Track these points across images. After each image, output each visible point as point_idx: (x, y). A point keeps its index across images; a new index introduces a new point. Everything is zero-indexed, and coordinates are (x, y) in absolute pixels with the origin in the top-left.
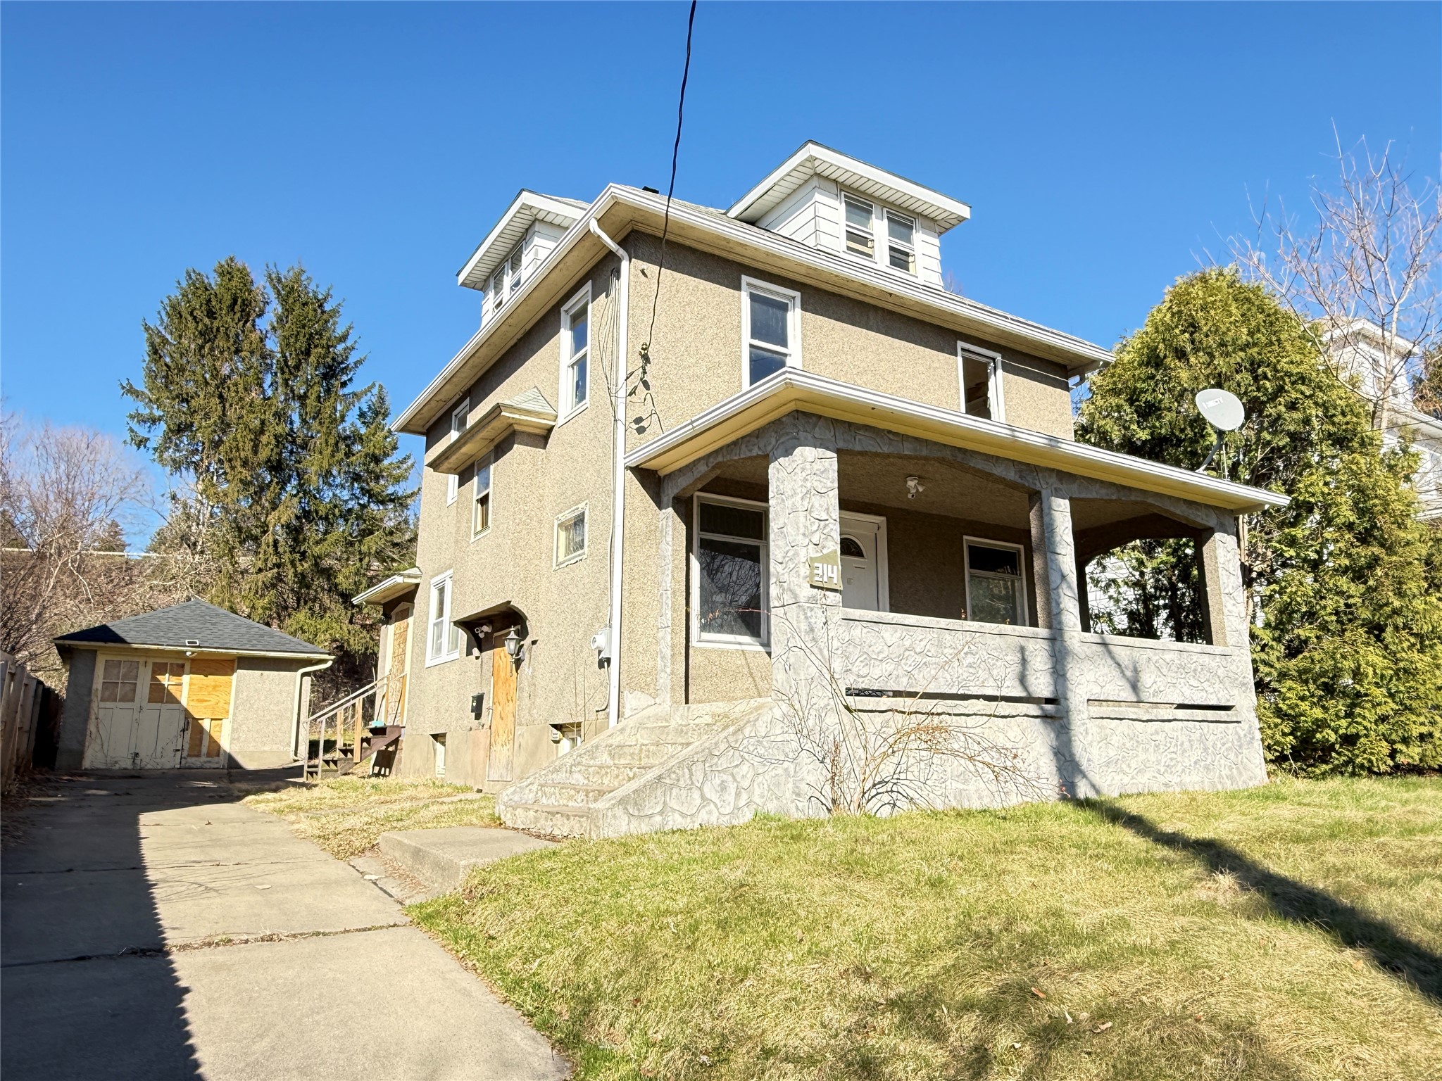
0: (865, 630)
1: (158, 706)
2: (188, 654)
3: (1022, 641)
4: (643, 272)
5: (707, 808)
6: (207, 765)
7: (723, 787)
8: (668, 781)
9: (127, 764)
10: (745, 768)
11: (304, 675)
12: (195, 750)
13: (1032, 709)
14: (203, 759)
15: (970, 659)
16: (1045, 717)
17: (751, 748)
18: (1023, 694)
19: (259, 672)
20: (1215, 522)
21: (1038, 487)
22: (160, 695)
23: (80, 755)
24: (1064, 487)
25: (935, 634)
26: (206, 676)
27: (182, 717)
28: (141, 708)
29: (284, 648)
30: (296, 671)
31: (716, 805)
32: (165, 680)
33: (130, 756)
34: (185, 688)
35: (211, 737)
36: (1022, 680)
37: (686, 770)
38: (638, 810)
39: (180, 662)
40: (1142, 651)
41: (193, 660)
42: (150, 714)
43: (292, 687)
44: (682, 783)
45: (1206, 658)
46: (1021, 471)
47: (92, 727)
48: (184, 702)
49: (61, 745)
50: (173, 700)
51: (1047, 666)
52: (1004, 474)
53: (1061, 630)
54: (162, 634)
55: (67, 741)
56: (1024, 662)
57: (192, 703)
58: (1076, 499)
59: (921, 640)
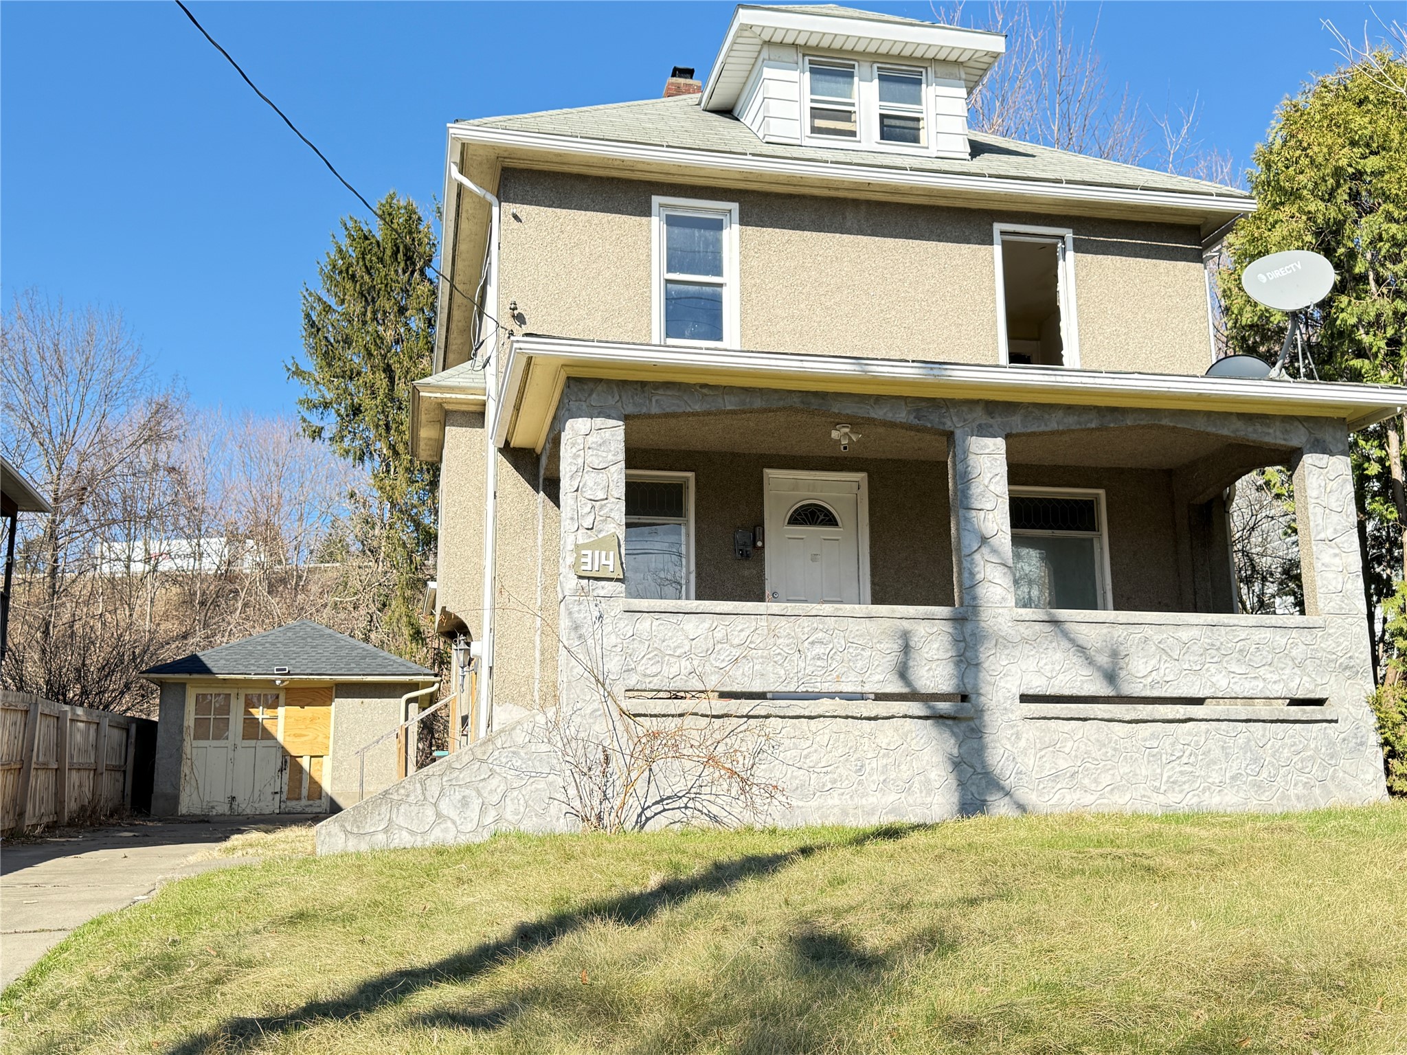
0: (656, 623)
1: (253, 742)
2: (278, 682)
3: (906, 624)
4: (516, 217)
5: (442, 826)
6: (308, 810)
7: (465, 802)
8: (395, 797)
9: (223, 808)
10: (494, 782)
11: (409, 701)
12: (295, 794)
13: (915, 708)
14: (304, 802)
15: (818, 649)
16: (938, 718)
17: (504, 760)
18: (905, 690)
19: (360, 700)
20: (1304, 439)
21: (948, 426)
22: (255, 730)
23: (175, 799)
24: (997, 421)
25: (763, 622)
26: (302, 707)
27: (279, 755)
28: (235, 746)
29: (384, 671)
30: (400, 697)
31: (454, 823)
32: (259, 713)
33: (227, 800)
34: (281, 721)
35: (311, 777)
36: (903, 673)
37: (418, 785)
38: (358, 827)
39: (275, 692)
40: (1131, 629)
41: (287, 689)
42: (247, 751)
43: (397, 716)
44: (412, 799)
45: (1268, 633)
46: (918, 410)
47: (186, 769)
48: (280, 737)
49: (156, 789)
50: (268, 736)
51: (950, 654)
52: (890, 417)
53: (975, 607)
54: (253, 662)
55: (161, 784)
56: (906, 649)
57: (288, 739)
58: (1018, 435)
59: (742, 630)
